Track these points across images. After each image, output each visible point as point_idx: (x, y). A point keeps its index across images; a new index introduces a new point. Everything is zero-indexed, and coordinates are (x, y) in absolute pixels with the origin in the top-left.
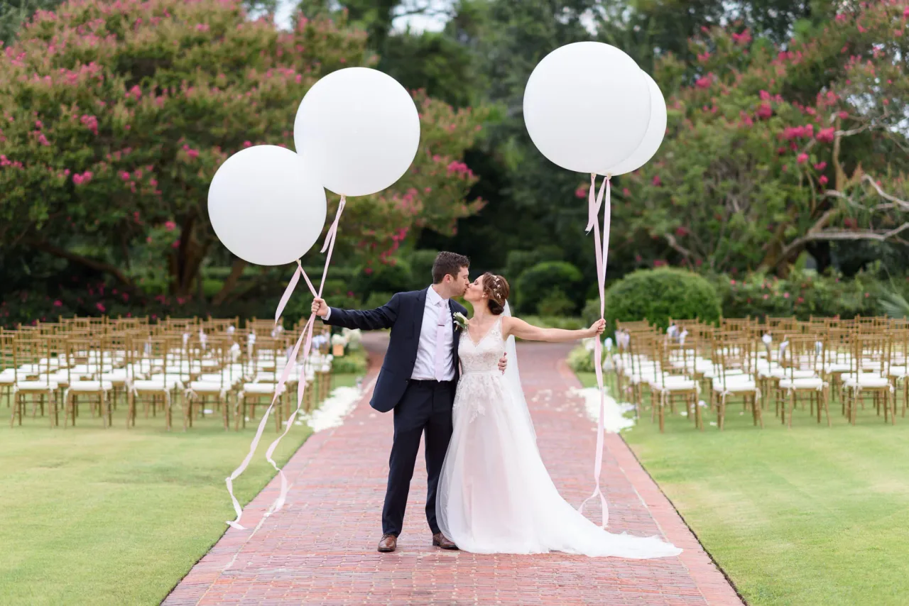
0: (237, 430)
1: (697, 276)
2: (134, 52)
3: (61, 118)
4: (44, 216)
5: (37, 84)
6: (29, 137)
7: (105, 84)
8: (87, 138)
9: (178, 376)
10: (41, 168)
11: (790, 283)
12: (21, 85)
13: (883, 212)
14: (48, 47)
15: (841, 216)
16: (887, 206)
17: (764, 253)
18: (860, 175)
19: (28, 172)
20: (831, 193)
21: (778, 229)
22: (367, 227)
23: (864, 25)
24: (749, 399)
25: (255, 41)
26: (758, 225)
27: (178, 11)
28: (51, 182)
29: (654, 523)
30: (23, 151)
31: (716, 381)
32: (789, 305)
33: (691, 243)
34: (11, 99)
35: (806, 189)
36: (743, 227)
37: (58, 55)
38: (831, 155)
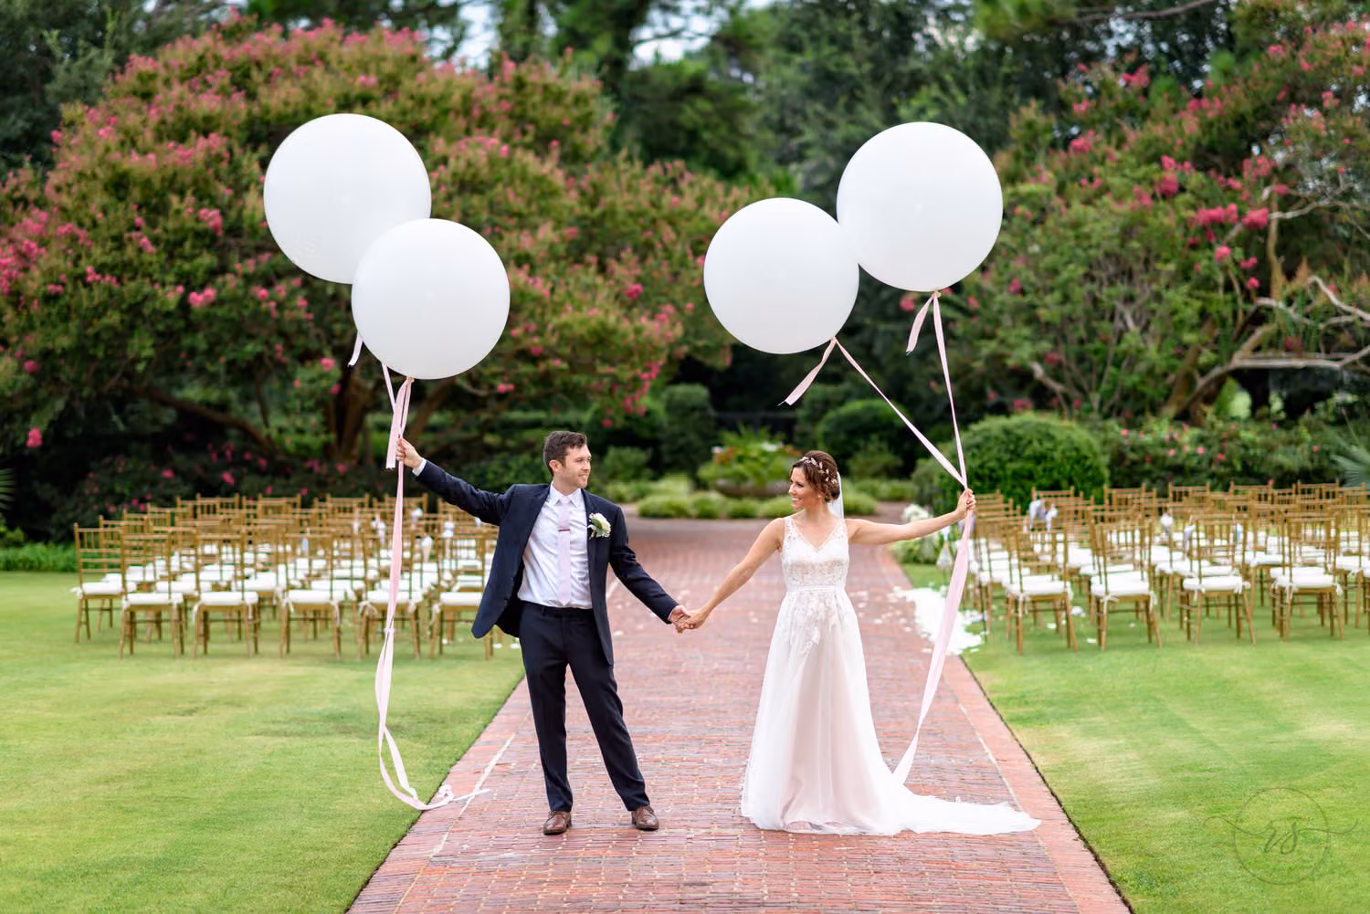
0: (432, 657)
1: (1074, 424)
2: (271, 117)
3: (171, 212)
4: (148, 352)
5: (134, 163)
6: (125, 241)
7: (231, 162)
8: (207, 239)
9: (348, 582)
10: (143, 284)
11: (1206, 433)
12: (113, 167)
13: (1338, 328)
14: (149, 109)
15: (1279, 333)
16: (1344, 319)
17: (1170, 389)
18: (1305, 277)
19: (125, 289)
20: (1265, 301)
21: (1190, 354)
22: (605, 361)
23: (1311, 58)
24: (1142, 606)
25: (443, 98)
26: (1160, 349)
27: (332, 57)
28: (158, 304)
29: (1003, 785)
30: (119, 259)
31: (1095, 580)
32: (1204, 464)
33: (1067, 375)
34: (100, 186)
35: (1229, 297)
36: (1139, 351)
37: (163, 122)
38: (1264, 247)
